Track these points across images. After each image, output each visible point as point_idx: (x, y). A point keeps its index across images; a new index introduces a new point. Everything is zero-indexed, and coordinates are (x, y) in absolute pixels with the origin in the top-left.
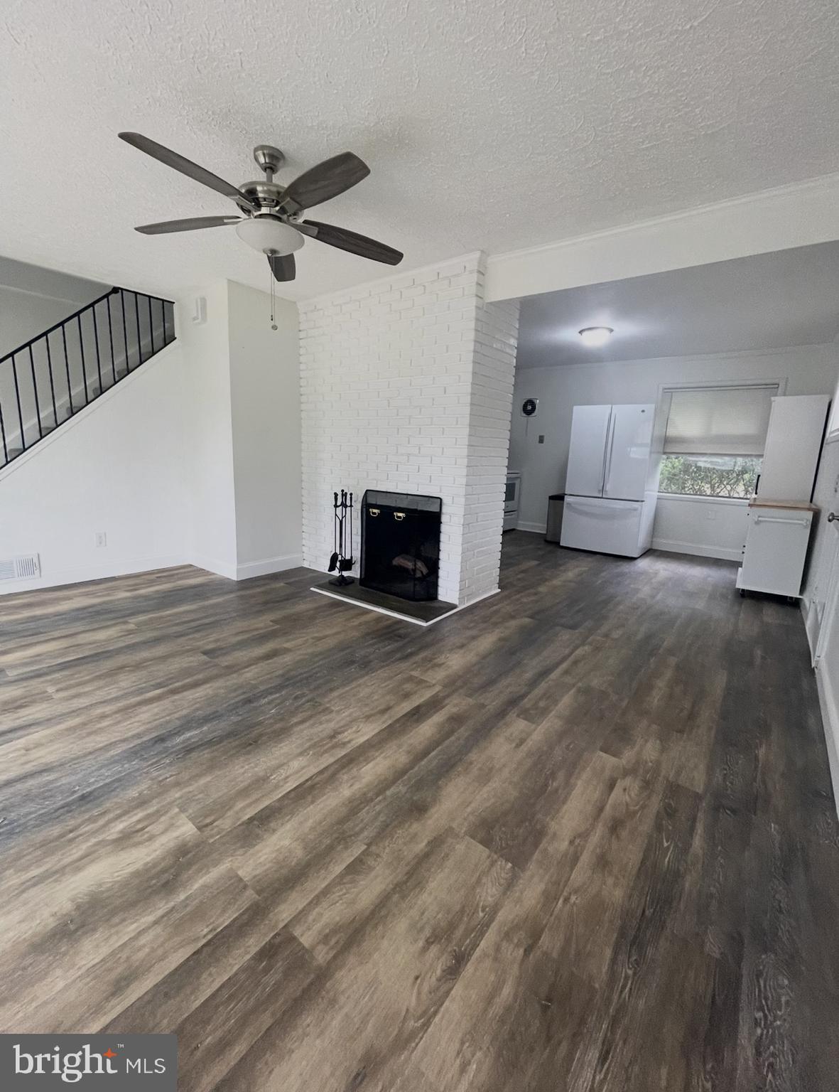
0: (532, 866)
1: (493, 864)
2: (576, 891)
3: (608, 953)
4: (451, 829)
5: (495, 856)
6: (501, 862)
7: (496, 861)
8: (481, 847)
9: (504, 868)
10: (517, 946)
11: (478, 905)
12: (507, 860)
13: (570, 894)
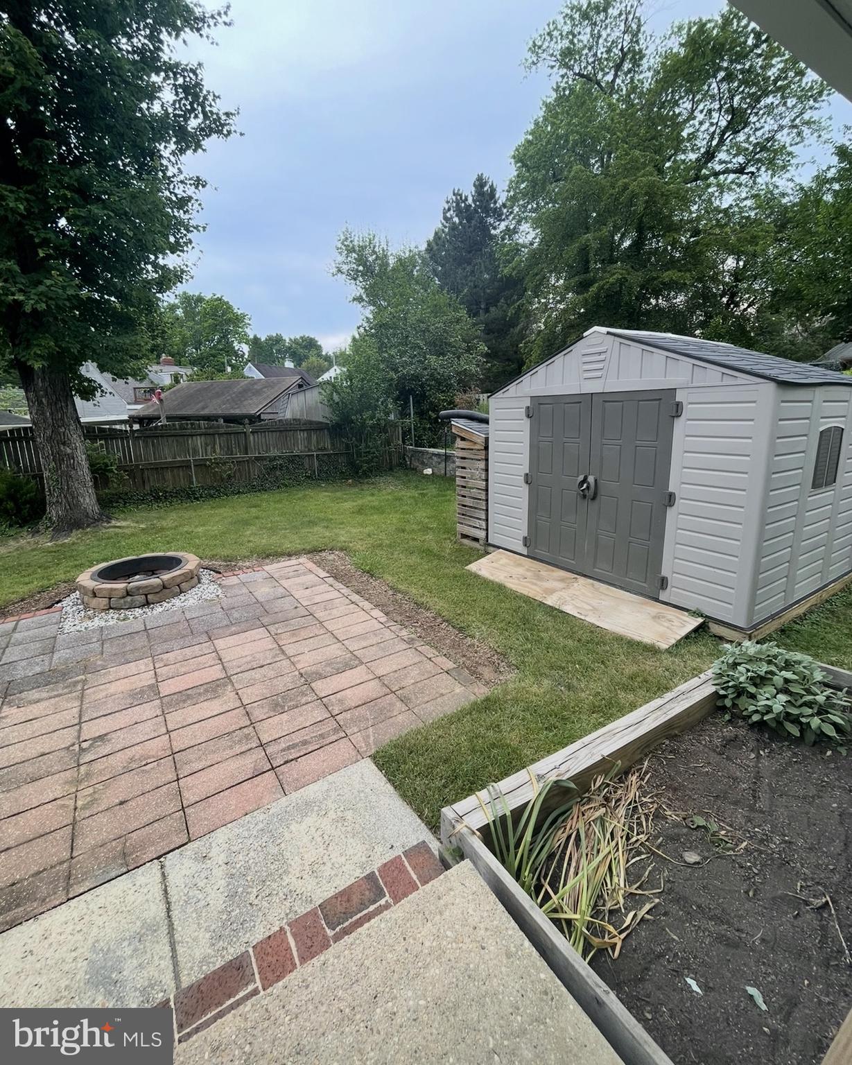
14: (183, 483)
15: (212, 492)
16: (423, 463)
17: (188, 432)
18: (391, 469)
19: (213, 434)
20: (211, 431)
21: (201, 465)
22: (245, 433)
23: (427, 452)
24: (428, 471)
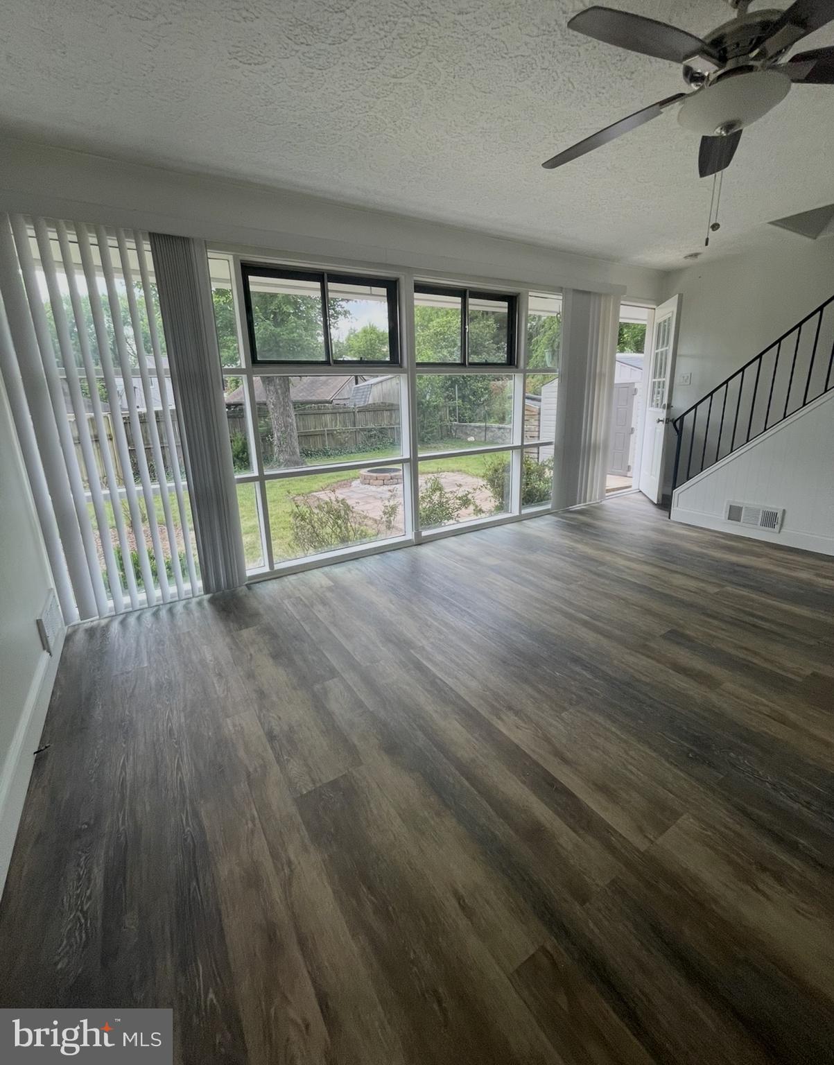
0: (293, 809)
1: (313, 781)
2: (252, 832)
3: (206, 823)
4: (361, 764)
5: (318, 785)
6: (310, 787)
7: (314, 784)
8: (332, 778)
9: (306, 788)
10: (255, 770)
11: (292, 758)
12: (310, 792)
13: (255, 825)
14: (320, 446)
15: (337, 452)
16: (466, 434)
17: (322, 411)
18: (442, 439)
19: (336, 413)
20: (335, 411)
21: (331, 434)
22: (354, 412)
23: (470, 426)
24: (471, 439)
